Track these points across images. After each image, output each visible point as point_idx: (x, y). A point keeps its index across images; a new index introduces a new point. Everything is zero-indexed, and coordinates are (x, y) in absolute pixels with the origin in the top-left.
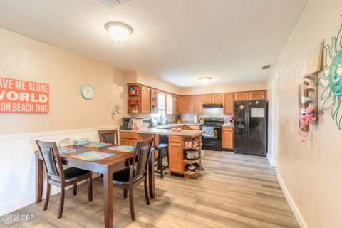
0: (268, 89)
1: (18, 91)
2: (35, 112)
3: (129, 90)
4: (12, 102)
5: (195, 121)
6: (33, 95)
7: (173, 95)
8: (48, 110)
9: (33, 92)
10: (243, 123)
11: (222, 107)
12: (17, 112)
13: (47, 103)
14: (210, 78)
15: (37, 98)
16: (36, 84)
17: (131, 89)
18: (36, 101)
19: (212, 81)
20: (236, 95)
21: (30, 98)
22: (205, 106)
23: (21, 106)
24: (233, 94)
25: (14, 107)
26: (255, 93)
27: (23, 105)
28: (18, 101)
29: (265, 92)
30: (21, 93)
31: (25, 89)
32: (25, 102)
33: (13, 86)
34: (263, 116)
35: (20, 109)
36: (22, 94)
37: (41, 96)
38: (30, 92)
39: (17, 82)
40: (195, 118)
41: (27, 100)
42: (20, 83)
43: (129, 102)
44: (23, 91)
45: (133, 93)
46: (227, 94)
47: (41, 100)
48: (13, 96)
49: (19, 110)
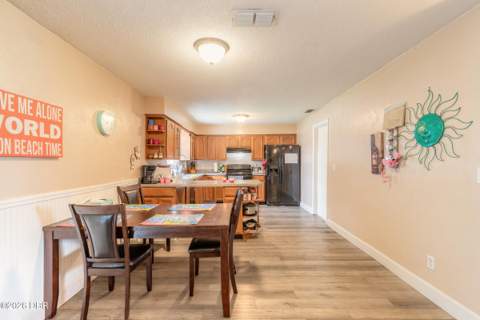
0: (297, 132)
1: (22, 117)
2: (45, 157)
3: (148, 123)
4: (12, 137)
5: (216, 170)
6: (42, 125)
7: (191, 133)
8: (61, 152)
9: (42, 120)
10: (276, 170)
11: (249, 151)
12: (20, 156)
13: (60, 140)
14: (247, 116)
15: (47, 131)
16: (46, 105)
17: (151, 121)
18: (47, 136)
19: (249, 118)
20: (266, 138)
21: (38, 131)
22: (230, 150)
23: (25, 144)
24: (263, 136)
25: (16, 146)
26: (286, 136)
27: (29, 142)
28: (21, 136)
29: (295, 135)
30: (26, 121)
31: (32, 114)
32: (30, 138)
33: (15, 106)
34: (296, 162)
35: (25, 150)
36: (28, 122)
37: (53, 127)
38: (38, 120)
39: (20, 99)
40: (216, 165)
41: (35, 134)
42: (25, 100)
43: (148, 141)
44: (29, 118)
45: (156, 128)
46: (256, 137)
47: (52, 136)
48: (14, 126)
49: (23, 153)
